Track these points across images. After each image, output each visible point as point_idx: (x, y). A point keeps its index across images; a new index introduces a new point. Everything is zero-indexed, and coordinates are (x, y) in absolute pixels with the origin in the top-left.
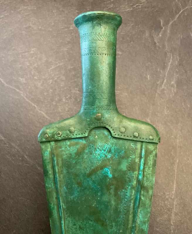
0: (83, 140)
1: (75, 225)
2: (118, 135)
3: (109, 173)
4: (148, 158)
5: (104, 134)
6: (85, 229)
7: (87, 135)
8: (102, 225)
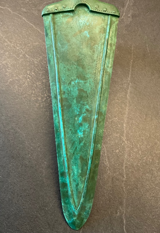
0: (71, 14)
1: (65, 68)
2: (94, 9)
3: (88, 34)
4: (113, 26)
5: (85, 10)
6: (71, 71)
7: (73, 9)
8: (83, 68)
